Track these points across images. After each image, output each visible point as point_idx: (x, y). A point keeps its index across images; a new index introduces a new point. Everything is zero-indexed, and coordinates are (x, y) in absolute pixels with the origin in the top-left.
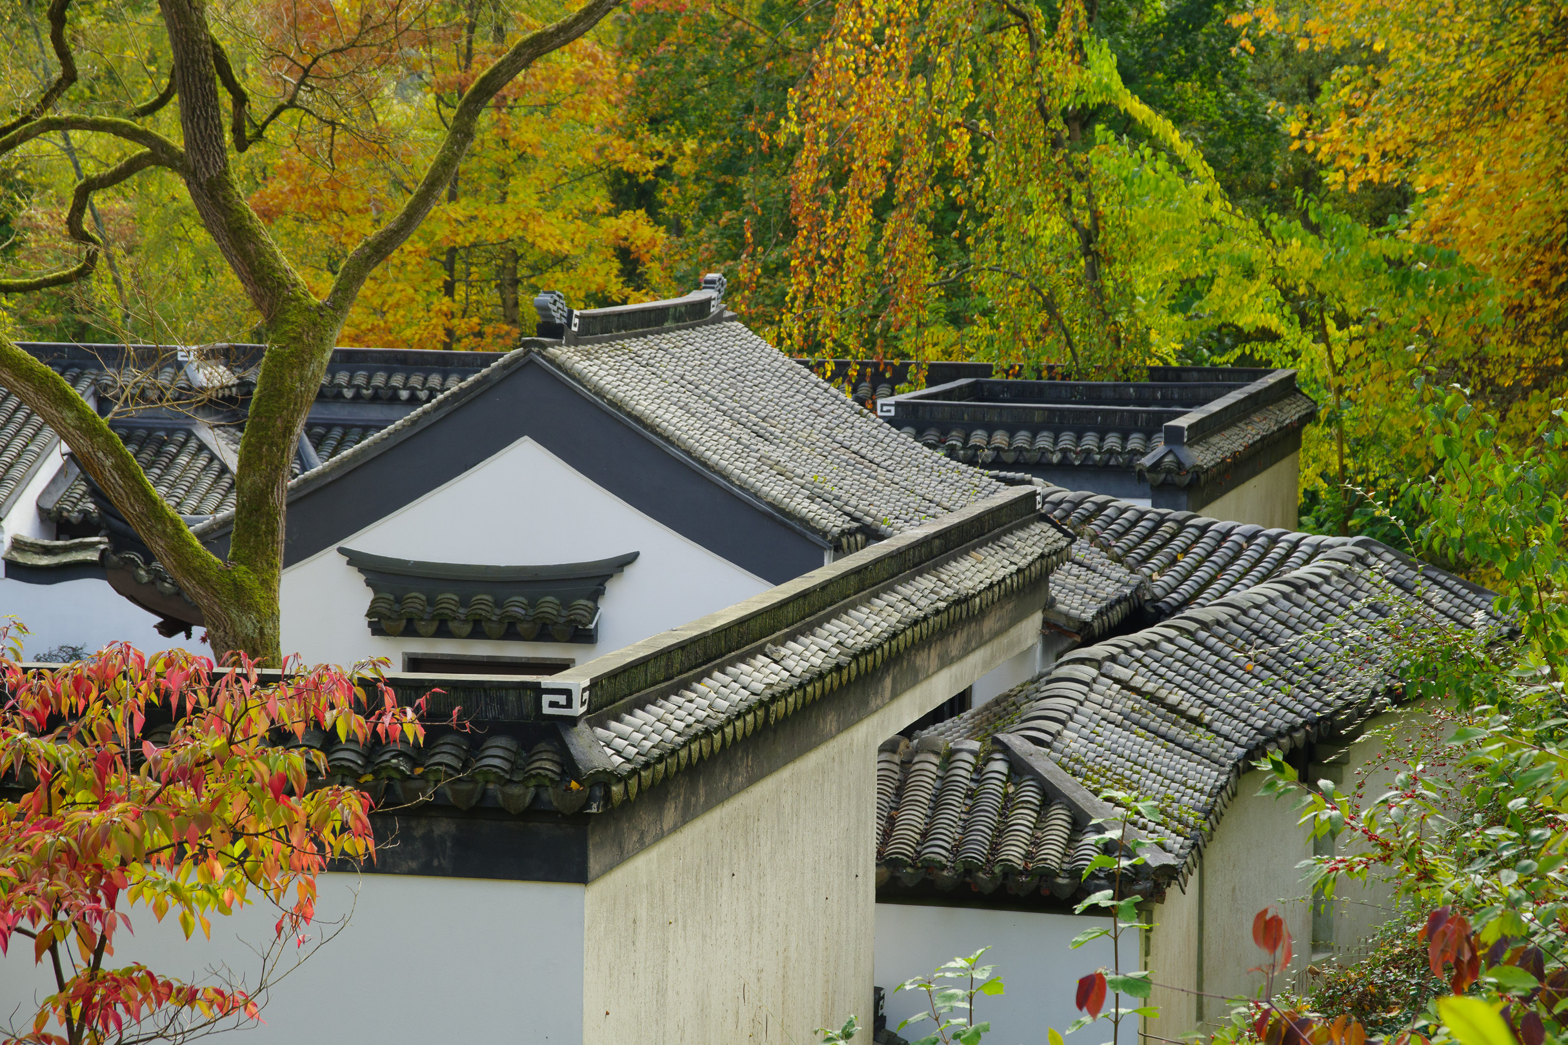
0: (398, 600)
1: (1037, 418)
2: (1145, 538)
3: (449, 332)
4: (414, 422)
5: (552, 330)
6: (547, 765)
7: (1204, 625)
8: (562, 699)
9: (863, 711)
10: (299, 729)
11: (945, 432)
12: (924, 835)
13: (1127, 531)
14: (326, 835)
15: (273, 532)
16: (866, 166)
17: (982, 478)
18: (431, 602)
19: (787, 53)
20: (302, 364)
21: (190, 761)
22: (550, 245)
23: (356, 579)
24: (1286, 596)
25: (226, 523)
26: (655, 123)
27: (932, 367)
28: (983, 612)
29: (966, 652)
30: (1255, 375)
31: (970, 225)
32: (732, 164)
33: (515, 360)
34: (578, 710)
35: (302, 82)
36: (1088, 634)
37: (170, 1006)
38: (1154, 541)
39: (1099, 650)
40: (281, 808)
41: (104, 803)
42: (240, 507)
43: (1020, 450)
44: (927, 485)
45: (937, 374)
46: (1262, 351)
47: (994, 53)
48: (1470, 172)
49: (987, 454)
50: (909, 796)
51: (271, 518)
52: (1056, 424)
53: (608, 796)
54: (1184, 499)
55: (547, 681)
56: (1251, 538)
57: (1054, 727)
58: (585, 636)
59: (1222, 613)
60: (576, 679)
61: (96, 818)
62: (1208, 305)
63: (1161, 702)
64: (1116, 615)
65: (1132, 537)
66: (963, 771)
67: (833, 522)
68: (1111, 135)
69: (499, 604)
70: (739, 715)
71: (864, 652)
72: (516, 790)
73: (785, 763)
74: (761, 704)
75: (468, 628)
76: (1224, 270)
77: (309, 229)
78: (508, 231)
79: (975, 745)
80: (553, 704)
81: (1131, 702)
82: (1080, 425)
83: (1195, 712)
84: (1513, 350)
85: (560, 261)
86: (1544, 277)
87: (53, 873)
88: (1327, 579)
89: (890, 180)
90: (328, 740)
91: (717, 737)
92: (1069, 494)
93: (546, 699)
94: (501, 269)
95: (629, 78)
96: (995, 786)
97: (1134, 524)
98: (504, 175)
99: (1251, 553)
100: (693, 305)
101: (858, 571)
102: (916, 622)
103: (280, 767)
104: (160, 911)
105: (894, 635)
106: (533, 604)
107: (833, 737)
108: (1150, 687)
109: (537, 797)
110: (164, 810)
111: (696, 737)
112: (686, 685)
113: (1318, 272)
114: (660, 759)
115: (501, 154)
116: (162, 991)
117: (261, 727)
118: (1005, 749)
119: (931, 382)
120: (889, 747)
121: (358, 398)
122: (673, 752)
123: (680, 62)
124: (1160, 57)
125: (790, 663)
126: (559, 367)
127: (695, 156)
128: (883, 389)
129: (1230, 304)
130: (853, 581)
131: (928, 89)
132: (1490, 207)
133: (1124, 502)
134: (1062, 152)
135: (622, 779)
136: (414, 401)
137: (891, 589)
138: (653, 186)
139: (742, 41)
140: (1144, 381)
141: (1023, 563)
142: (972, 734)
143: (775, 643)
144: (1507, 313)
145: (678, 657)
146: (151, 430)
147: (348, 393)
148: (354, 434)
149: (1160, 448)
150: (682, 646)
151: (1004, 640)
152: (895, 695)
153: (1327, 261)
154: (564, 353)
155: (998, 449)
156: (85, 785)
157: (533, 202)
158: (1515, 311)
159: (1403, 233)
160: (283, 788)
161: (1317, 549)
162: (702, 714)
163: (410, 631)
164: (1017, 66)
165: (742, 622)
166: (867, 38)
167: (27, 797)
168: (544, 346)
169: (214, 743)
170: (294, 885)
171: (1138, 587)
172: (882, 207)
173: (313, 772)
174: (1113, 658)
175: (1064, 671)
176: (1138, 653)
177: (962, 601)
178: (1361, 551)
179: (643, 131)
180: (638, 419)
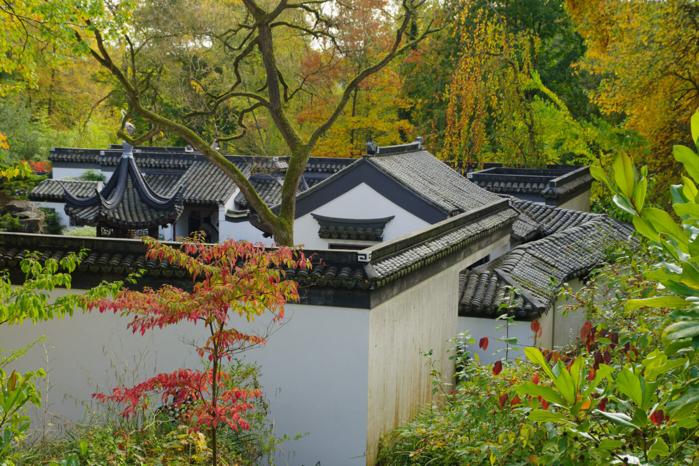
0: (327, 228)
1: (513, 179)
2: (542, 214)
3: (352, 154)
4: (332, 178)
5: (372, 153)
6: (359, 275)
7: (557, 239)
8: (364, 257)
9: (455, 262)
10: (277, 264)
11: (487, 183)
12: (473, 297)
13: (537, 211)
14: (286, 294)
15: (292, 209)
16: (467, 107)
17: (496, 196)
18: (336, 229)
19: (448, 75)
20: (301, 162)
21: (247, 272)
22: (380, 129)
23: (316, 223)
24: (581, 231)
25: (279, 206)
26: (410, 94)
27: (485, 164)
28: (492, 234)
29: (486, 245)
30: (578, 167)
31: (497, 124)
32: (431, 106)
33: (361, 161)
34: (368, 260)
35: (303, 82)
36: (523, 241)
37: (242, 340)
38: (544, 215)
39: (526, 245)
40: (273, 287)
41: (224, 284)
42: (283, 202)
43: (508, 188)
44: (479, 198)
45: (486, 166)
46: (580, 160)
47: (504, 75)
48: (642, 109)
49: (499, 189)
50: (469, 286)
51: (291, 205)
52: (519, 180)
53: (376, 285)
54: (554, 202)
55: (359, 252)
56: (572, 214)
57: (511, 267)
58: (379, 239)
59: (562, 235)
60: (368, 252)
61: (221, 288)
62: (565, 147)
63: (543, 260)
64: (532, 235)
65: (538, 213)
66: (484, 279)
67: (450, 208)
68: (539, 99)
69: (355, 230)
70: (416, 262)
71: (454, 245)
72: (350, 282)
73: (431, 276)
74: (423, 259)
75: (346, 237)
76: (569, 137)
77: (313, 124)
78: (369, 125)
79: (488, 272)
80: (361, 258)
81: (534, 260)
82: (526, 181)
83: (553, 263)
84: (653, 161)
85: (383, 133)
86: (663, 140)
87: (209, 303)
88: (593, 226)
89: (474, 110)
90: (284, 267)
91: (409, 268)
92: (521, 201)
93: (359, 257)
94: (367, 135)
95: (403, 82)
96: (493, 284)
97: (539, 209)
98: (368, 109)
99: (572, 218)
100: (413, 146)
101: (454, 222)
102: (471, 237)
103: (272, 274)
104: (241, 314)
105: (464, 240)
106: (365, 230)
107: (445, 269)
108: (540, 256)
109: (356, 285)
110: (240, 286)
111: (403, 268)
112: (401, 254)
113: (597, 137)
114: (392, 274)
115: (367, 103)
116: (239, 336)
117: (267, 263)
118: (497, 273)
119: (484, 168)
120: (463, 272)
121: (323, 171)
122: (396, 272)
123: (417, 77)
124: (555, 76)
125: (432, 248)
126: (373, 163)
127: (421, 104)
128: (471, 170)
129: (570, 147)
130: (452, 225)
131: (485, 85)
132: (648, 120)
133: (536, 203)
134: (523, 103)
135: (381, 280)
136: (333, 172)
137: (464, 227)
138: (410, 112)
139: (434, 71)
140: (546, 169)
141: (504, 220)
142: (488, 269)
143: (428, 242)
144: (652, 150)
145: (399, 246)
146: (265, 180)
147: (320, 170)
148: (317, 181)
149: (548, 188)
150: (400, 243)
151: (498, 242)
152: (464, 257)
153: (599, 134)
154: (375, 159)
155: (502, 188)
156: (220, 279)
157: (376, 117)
158: (654, 150)
159: (622, 127)
160: (273, 281)
161: (591, 217)
162: (405, 262)
163: (330, 237)
164: (511, 78)
165: (418, 236)
166: (469, 70)
167: (204, 281)
168: (369, 157)
169: (254, 267)
170: (278, 308)
171: (539, 228)
172: (472, 119)
173: (281, 275)
174: (530, 248)
175: (515, 251)
176: (537, 246)
177: (485, 231)
178: (604, 218)
179: (406, 97)
180: (395, 178)
